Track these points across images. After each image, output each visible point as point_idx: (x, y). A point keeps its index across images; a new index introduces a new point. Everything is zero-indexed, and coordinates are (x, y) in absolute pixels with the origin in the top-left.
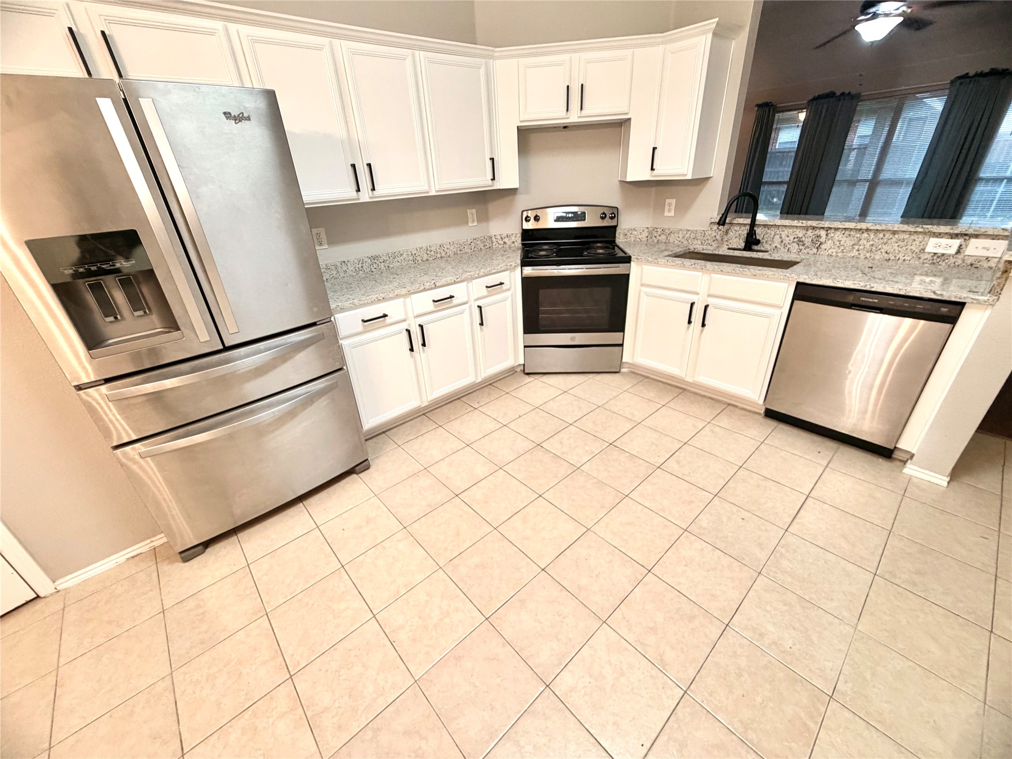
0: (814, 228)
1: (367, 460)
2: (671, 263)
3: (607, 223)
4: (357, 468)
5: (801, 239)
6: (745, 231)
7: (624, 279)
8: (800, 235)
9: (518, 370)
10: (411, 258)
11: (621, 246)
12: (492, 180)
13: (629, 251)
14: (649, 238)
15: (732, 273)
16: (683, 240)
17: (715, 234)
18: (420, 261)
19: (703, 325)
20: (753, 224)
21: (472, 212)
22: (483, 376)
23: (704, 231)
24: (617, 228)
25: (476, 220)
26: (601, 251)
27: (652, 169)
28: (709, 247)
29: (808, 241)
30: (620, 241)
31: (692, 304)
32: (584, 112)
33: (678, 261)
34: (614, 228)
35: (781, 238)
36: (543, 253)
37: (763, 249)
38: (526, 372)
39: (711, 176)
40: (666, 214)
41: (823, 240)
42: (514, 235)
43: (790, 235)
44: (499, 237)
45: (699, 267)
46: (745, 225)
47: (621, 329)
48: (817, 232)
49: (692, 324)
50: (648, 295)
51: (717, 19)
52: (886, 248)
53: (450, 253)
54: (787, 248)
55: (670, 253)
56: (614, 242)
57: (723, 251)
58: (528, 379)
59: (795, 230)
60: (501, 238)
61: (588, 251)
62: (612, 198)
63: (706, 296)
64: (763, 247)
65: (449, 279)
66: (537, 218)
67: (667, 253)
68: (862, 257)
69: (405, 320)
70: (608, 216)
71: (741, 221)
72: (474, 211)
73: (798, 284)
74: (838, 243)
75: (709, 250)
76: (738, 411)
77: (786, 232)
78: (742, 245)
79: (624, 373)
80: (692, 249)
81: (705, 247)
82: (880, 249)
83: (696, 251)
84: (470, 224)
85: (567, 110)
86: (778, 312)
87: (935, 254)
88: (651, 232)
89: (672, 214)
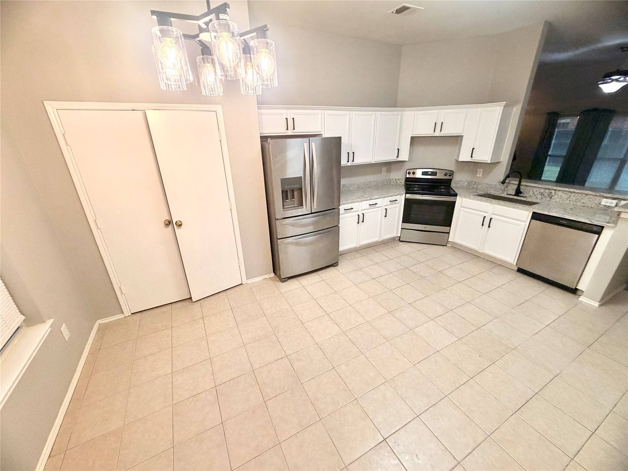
0: (549, 189)
1: (338, 262)
2: (476, 199)
3: (447, 177)
4: (334, 264)
5: (543, 193)
6: (516, 187)
7: (454, 203)
8: (542, 191)
9: (397, 239)
10: (358, 186)
11: (453, 188)
12: (397, 157)
13: (457, 191)
14: (468, 185)
15: (504, 205)
16: (485, 188)
17: (501, 187)
18: (361, 188)
19: (489, 227)
20: (519, 185)
21: (384, 169)
22: (382, 239)
23: (496, 185)
24: (452, 181)
25: (385, 171)
26: (443, 190)
27: (472, 157)
28: (498, 193)
29: (546, 195)
30: (453, 186)
31: (484, 217)
32: (442, 132)
33: (480, 198)
34: (451, 180)
35: (533, 192)
36: (415, 189)
37: (524, 196)
38: (400, 240)
39: (501, 161)
40: (478, 175)
41: (553, 194)
42: (402, 179)
43: (537, 191)
44: (394, 180)
45: (489, 201)
46: (516, 184)
47: (450, 226)
48: (551, 191)
49: (484, 226)
50: (464, 211)
51: (505, 102)
52: (583, 201)
53: (373, 185)
54: (536, 196)
55: (477, 194)
56: (450, 186)
57: (504, 195)
58: (401, 243)
59: (540, 189)
60: (396, 180)
61: (437, 190)
62: (451, 167)
63: (491, 214)
64: (525, 195)
65: (376, 197)
66: (414, 173)
67: (475, 194)
68: (571, 204)
69: (357, 211)
70: (448, 174)
71: (514, 182)
72: (385, 168)
73: (533, 212)
74: (560, 196)
75: (497, 194)
76: (504, 268)
77: (536, 189)
78: (514, 193)
79: (448, 246)
80: (489, 192)
81: (495, 192)
82: (580, 201)
83: (491, 194)
84: (383, 174)
85: (434, 131)
86: (524, 224)
87: (606, 205)
88: (470, 183)
89: (481, 175)
